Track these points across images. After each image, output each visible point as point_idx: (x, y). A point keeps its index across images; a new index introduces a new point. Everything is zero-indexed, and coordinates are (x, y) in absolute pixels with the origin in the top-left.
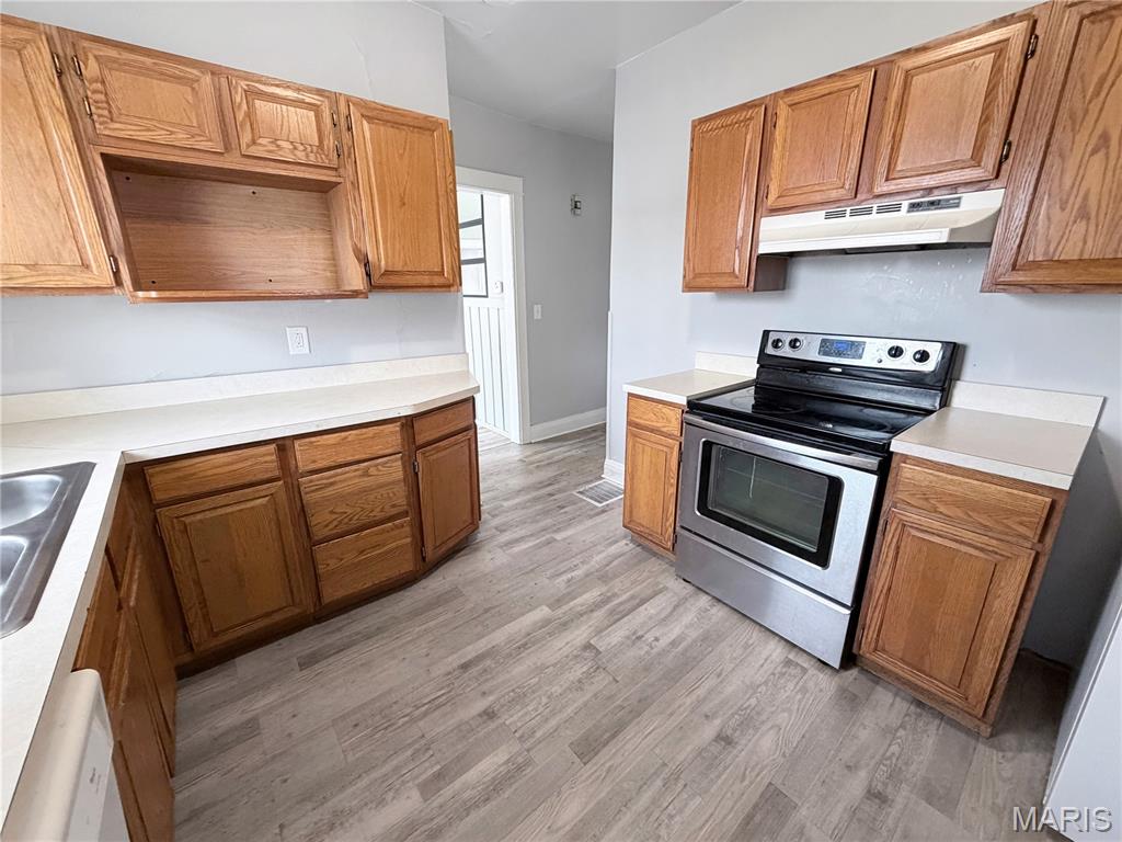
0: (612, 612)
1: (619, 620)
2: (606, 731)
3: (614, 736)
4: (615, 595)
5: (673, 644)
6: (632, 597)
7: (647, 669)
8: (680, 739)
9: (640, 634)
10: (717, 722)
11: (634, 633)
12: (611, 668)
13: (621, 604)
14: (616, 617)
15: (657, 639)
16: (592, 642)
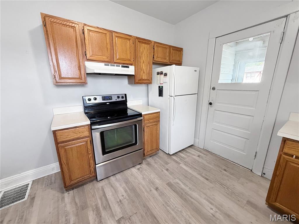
0: (105, 208)
1: (110, 206)
2: (154, 220)
3: (156, 218)
4: (96, 205)
5: (126, 191)
6: (101, 199)
7: (133, 202)
8: (156, 199)
9: (119, 200)
10: (152, 189)
11: (118, 202)
12: (130, 214)
13: (102, 204)
14: (108, 207)
15: (123, 196)
16: (117, 219)
